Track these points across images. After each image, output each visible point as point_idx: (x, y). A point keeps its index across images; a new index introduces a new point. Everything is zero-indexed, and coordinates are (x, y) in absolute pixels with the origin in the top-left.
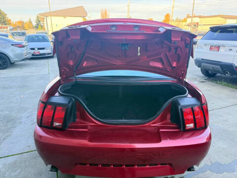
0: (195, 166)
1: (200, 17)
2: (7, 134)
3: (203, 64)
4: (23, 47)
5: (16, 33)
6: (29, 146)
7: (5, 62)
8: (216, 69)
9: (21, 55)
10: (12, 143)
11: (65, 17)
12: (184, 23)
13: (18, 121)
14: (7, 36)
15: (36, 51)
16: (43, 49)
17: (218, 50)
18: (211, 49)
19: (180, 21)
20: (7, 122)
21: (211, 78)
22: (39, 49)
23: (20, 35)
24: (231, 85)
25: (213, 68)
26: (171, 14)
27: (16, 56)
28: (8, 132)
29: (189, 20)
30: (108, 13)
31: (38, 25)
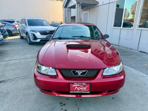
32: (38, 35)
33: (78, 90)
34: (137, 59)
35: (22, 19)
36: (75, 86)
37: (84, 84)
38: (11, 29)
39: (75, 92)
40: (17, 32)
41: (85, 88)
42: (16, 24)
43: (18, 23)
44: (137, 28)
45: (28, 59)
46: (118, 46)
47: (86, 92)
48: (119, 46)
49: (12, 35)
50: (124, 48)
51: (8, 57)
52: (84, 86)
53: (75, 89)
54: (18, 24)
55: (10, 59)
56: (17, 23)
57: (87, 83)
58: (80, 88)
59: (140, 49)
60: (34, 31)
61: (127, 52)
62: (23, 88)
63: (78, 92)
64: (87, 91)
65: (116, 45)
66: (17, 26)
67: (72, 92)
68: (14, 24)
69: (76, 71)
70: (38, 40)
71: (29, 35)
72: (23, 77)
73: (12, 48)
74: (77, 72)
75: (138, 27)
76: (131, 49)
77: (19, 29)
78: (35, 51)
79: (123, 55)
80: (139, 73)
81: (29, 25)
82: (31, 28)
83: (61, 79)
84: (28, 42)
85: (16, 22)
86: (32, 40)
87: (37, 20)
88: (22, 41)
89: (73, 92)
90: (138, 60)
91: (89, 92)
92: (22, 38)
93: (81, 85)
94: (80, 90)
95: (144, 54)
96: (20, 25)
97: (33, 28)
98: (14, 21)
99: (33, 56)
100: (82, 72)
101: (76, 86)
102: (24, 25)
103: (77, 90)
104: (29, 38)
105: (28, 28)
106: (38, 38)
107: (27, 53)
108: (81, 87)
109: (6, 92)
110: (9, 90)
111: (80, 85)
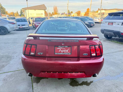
0: (96, 74)
1: (105, 10)
2: (7, 63)
3: (105, 32)
4: (14, 24)
5: (10, 18)
6: (18, 68)
7: (5, 31)
8: (111, 34)
9: (13, 28)
10: (10, 67)
11: (35, 10)
12: (97, 13)
13: (13, 58)
14: (6, 19)
15: (21, 27)
16: (24, 25)
17: (112, 24)
18: (109, 24)
19: (95, 12)
20: (7, 58)
21: (109, 39)
22: (22, 25)
23: (13, 19)
24: (119, 42)
25: (110, 34)
26: (90, 8)
27: (11, 28)
28: (8, 62)
29: (99, 12)
30: (57, 8)
31: (21, 14)
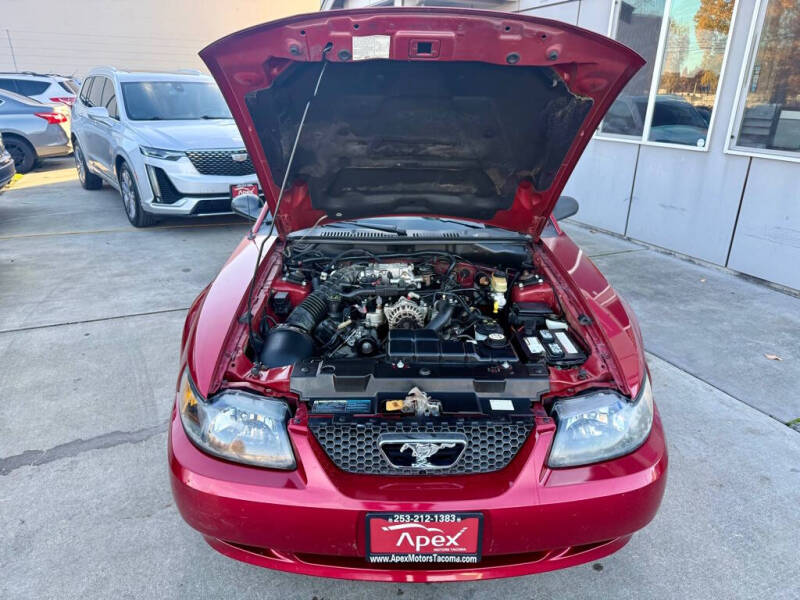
32: (184, 175)
33: (412, 550)
34: (721, 321)
35: (94, 78)
36: (400, 531)
37: (446, 518)
38: (31, 128)
39: (395, 559)
40: (65, 144)
41: (452, 541)
42: (56, 100)
43: (69, 95)
44: (728, 146)
45: (131, 324)
46: (621, 237)
47: (458, 560)
48: (629, 239)
49: (38, 165)
50: (652, 254)
51: (20, 309)
52: (450, 530)
53: (399, 544)
54: (71, 99)
55: (31, 322)
56: (63, 93)
57: (464, 515)
58: (423, 541)
59: (737, 264)
60: (159, 153)
61: (667, 276)
62: (106, 511)
63: (412, 558)
64: (461, 554)
65: (613, 234)
66: (61, 110)
67: (380, 559)
68: (44, 100)
69: (401, 445)
70: (186, 206)
71: (131, 177)
72: (109, 440)
73: (39, 251)
74: (409, 451)
75: (735, 141)
76: (690, 260)
77: (73, 134)
78: (168, 270)
79: (651, 298)
80: (732, 406)
81: (130, 117)
82: (142, 135)
83: (320, 492)
84: (128, 212)
85: (55, 90)
86: (149, 201)
87: (176, 85)
88: (94, 199)
89: (386, 559)
90: (726, 326)
91: (473, 559)
92: (93, 182)
93: (432, 524)
94: (428, 550)
95: (760, 289)
96: (81, 109)
97: (151, 131)
98: (47, 85)
99: (158, 304)
100: (435, 449)
101: (405, 530)
102: (101, 113)
103: (407, 549)
104: (134, 188)
105: (127, 132)
106: (181, 189)
107: (126, 279)
108: (431, 534)
109: (12, 535)
110: (29, 525)
111: (424, 524)
